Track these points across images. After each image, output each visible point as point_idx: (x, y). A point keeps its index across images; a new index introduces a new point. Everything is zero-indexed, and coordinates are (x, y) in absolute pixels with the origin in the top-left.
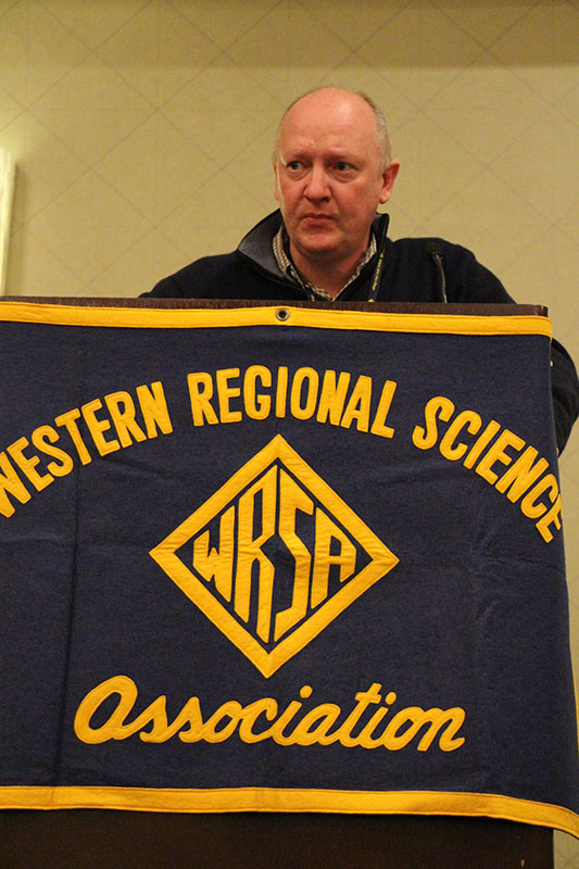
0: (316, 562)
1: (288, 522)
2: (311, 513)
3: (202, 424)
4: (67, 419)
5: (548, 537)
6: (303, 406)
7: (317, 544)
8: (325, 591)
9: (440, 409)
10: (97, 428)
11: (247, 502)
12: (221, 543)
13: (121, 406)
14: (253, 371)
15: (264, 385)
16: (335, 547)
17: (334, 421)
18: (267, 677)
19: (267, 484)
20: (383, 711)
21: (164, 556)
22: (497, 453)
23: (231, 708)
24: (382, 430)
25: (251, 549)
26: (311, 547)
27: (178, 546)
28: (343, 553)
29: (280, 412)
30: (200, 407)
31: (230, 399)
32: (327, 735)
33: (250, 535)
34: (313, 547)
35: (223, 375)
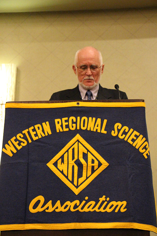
0: (88, 165)
1: (81, 156)
2: (87, 153)
3: (59, 132)
4: (25, 132)
5: (146, 157)
6: (84, 126)
7: (88, 161)
8: (91, 173)
9: (118, 126)
10: (33, 134)
11: (70, 151)
12: (64, 161)
13: (39, 128)
14: (71, 118)
15: (74, 121)
16: (93, 162)
17: (92, 130)
18: (77, 195)
19: (75, 146)
20: (106, 203)
21: (50, 165)
22: (133, 136)
23: (68, 203)
24: (104, 132)
25: (72, 163)
26: (87, 161)
27: (54, 163)
28: (95, 163)
29: (78, 128)
30: (58, 127)
31: (66, 125)
32: (92, 209)
33: (72, 159)
34: (87, 162)
35: (64, 119)
